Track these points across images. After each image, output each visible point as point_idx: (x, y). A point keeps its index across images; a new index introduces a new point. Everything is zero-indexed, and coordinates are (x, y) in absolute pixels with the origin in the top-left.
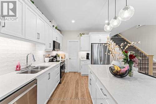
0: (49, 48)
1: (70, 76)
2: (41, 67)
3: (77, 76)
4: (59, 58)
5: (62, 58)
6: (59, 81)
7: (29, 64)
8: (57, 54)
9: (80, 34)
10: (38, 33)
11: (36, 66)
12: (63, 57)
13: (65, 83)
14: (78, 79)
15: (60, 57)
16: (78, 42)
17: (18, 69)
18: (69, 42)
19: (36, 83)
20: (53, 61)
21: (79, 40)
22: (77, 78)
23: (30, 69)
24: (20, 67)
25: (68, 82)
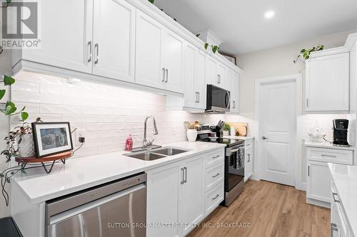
0: (193, 105)
1: (260, 193)
2: (173, 150)
3: (288, 199)
4: (230, 134)
5: (237, 134)
6: (221, 199)
7: (149, 140)
8: (221, 123)
9: (303, 51)
10: (164, 69)
11: (164, 146)
12: (243, 132)
13: (239, 208)
14: (289, 212)
15: (233, 132)
16: (295, 80)
17: (128, 146)
18: (262, 84)
19: (145, 183)
20: (209, 140)
21: (298, 76)
22: (288, 205)
23: (149, 151)
24: (131, 144)
25: (249, 210)
